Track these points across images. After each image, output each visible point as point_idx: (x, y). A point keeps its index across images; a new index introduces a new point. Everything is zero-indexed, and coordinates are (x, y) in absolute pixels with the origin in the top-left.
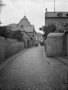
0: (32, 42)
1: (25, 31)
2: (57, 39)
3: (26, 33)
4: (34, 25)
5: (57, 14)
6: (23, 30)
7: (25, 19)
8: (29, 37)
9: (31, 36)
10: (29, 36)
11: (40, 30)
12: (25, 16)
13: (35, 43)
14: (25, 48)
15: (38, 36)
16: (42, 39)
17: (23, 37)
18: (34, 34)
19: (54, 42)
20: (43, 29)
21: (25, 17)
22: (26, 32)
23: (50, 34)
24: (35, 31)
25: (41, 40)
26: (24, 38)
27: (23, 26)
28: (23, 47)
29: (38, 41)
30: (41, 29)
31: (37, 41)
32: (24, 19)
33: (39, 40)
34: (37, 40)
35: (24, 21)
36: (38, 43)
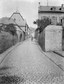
1: (17, 25)
2: (56, 32)
5: (51, 8)
11: (34, 24)
18: (26, 28)
19: (53, 35)
20: (37, 23)
27: (15, 19)
32: (17, 13)
35: (16, 15)
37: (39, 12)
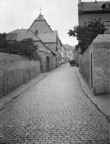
0: (54, 61)
1: (40, 41)
3: (44, 44)
4: (57, 31)
5: (102, 5)
6: (37, 39)
7: (40, 20)
8: (49, 51)
9: (53, 50)
10: (48, 49)
11: (70, 36)
12: (40, 14)
13: (60, 62)
14: (42, 71)
15: (65, 49)
16: (72, 55)
17: (37, 51)
18: (58, 47)
20: (76, 34)
21: (41, 16)
22: (43, 42)
23: (100, 36)
24: (60, 41)
25: (70, 57)
26: (40, 54)
27: (37, 31)
28: (39, 69)
29: (65, 58)
30: (71, 33)
31: (63, 58)
33: (67, 56)
34: (63, 56)
35: (40, 23)
36: (65, 61)
37: (80, 14)
